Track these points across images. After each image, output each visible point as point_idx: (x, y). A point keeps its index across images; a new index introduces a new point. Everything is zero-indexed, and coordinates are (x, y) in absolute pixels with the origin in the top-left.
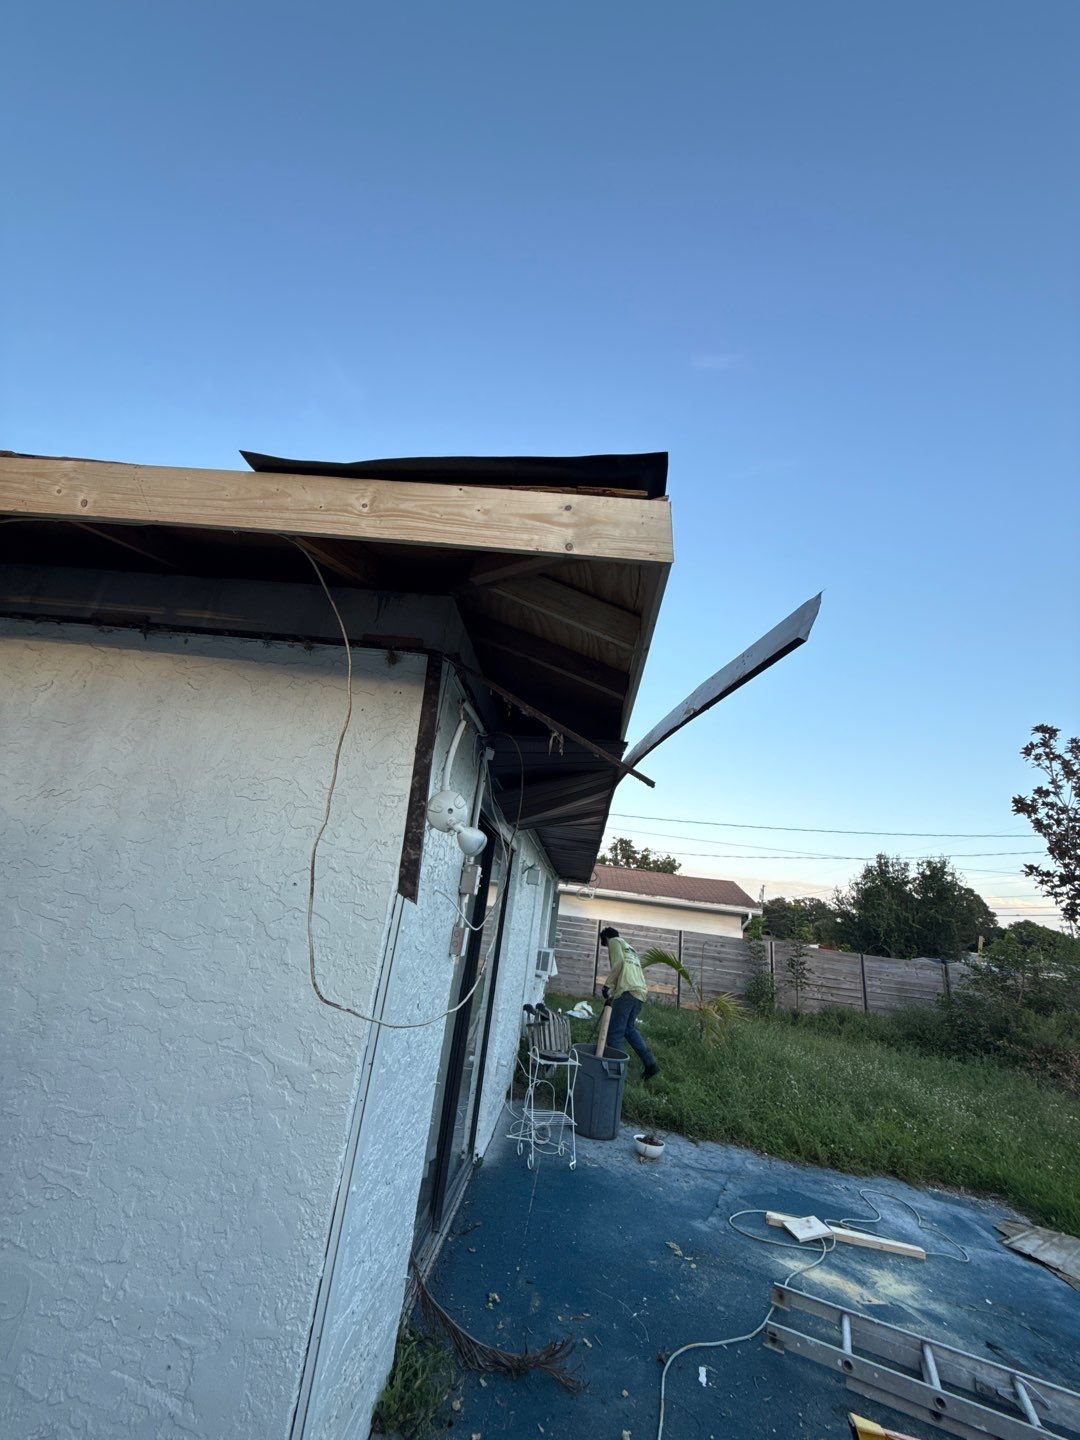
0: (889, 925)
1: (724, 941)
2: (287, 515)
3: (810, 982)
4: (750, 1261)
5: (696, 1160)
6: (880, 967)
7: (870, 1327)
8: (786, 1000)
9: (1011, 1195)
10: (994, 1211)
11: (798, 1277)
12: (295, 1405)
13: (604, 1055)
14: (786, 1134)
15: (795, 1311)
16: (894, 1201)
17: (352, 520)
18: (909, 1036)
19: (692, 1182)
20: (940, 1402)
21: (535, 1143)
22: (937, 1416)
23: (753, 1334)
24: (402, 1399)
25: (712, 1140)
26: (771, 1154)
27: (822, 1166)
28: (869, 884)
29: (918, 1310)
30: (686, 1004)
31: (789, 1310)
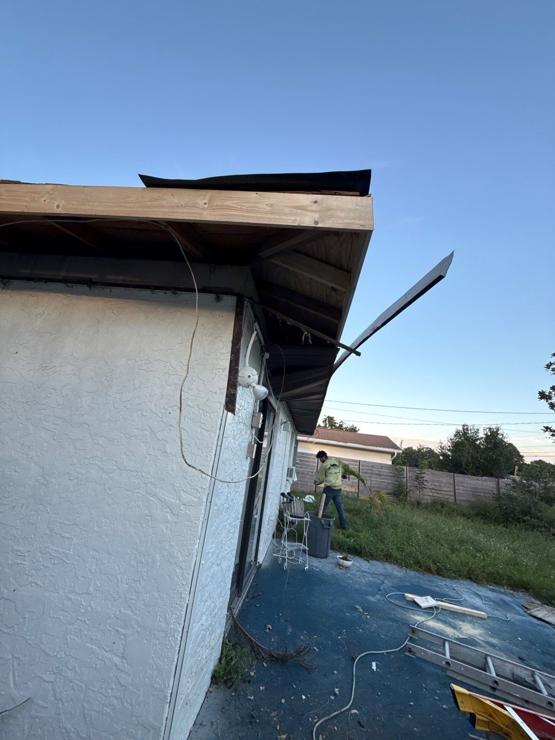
0: (468, 460)
1: (382, 466)
2: (164, 210)
3: (426, 487)
4: (397, 616)
5: (369, 569)
6: (463, 480)
7: (459, 647)
8: (414, 495)
9: (531, 590)
10: (522, 598)
11: (422, 624)
12: (176, 662)
13: (322, 517)
14: (414, 558)
15: (421, 639)
16: (470, 591)
17: (199, 212)
18: (477, 515)
19: (367, 579)
20: (496, 682)
21: (288, 558)
22: (494, 689)
23: (399, 648)
24: (226, 670)
25: (376, 560)
26: (407, 567)
27: (433, 574)
28: (457, 439)
29: (483, 641)
30: (362, 497)
31: (417, 638)
